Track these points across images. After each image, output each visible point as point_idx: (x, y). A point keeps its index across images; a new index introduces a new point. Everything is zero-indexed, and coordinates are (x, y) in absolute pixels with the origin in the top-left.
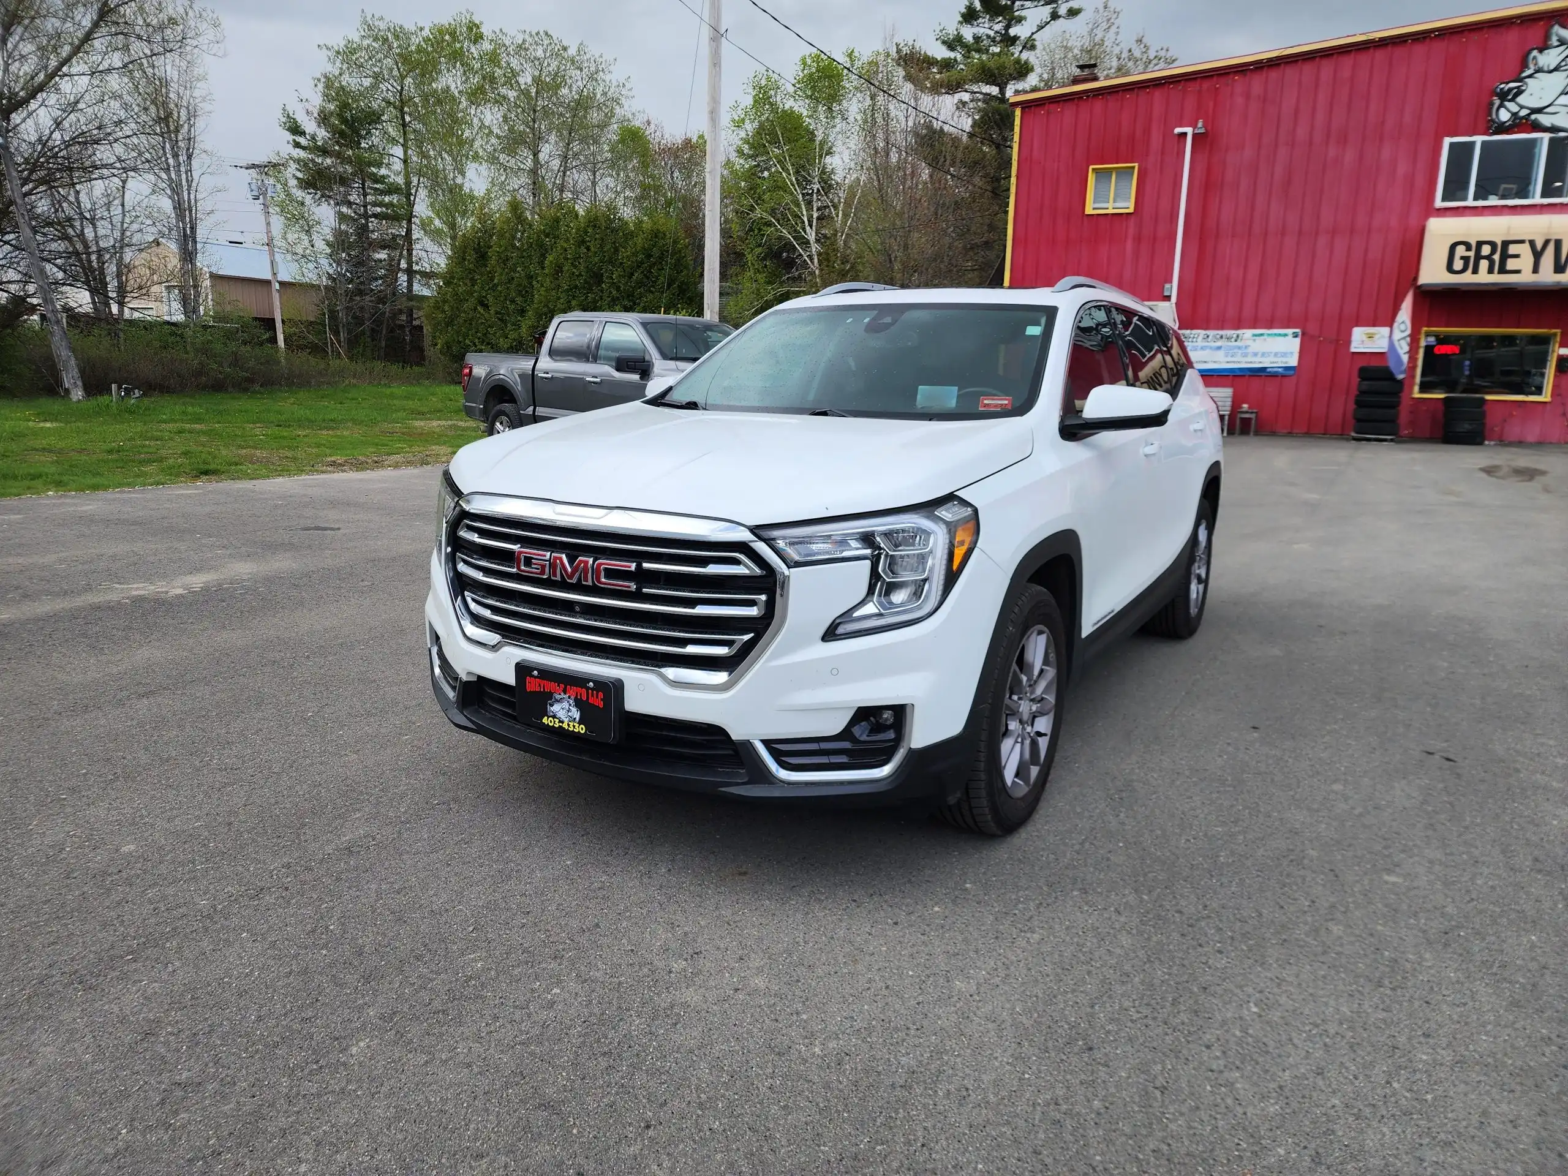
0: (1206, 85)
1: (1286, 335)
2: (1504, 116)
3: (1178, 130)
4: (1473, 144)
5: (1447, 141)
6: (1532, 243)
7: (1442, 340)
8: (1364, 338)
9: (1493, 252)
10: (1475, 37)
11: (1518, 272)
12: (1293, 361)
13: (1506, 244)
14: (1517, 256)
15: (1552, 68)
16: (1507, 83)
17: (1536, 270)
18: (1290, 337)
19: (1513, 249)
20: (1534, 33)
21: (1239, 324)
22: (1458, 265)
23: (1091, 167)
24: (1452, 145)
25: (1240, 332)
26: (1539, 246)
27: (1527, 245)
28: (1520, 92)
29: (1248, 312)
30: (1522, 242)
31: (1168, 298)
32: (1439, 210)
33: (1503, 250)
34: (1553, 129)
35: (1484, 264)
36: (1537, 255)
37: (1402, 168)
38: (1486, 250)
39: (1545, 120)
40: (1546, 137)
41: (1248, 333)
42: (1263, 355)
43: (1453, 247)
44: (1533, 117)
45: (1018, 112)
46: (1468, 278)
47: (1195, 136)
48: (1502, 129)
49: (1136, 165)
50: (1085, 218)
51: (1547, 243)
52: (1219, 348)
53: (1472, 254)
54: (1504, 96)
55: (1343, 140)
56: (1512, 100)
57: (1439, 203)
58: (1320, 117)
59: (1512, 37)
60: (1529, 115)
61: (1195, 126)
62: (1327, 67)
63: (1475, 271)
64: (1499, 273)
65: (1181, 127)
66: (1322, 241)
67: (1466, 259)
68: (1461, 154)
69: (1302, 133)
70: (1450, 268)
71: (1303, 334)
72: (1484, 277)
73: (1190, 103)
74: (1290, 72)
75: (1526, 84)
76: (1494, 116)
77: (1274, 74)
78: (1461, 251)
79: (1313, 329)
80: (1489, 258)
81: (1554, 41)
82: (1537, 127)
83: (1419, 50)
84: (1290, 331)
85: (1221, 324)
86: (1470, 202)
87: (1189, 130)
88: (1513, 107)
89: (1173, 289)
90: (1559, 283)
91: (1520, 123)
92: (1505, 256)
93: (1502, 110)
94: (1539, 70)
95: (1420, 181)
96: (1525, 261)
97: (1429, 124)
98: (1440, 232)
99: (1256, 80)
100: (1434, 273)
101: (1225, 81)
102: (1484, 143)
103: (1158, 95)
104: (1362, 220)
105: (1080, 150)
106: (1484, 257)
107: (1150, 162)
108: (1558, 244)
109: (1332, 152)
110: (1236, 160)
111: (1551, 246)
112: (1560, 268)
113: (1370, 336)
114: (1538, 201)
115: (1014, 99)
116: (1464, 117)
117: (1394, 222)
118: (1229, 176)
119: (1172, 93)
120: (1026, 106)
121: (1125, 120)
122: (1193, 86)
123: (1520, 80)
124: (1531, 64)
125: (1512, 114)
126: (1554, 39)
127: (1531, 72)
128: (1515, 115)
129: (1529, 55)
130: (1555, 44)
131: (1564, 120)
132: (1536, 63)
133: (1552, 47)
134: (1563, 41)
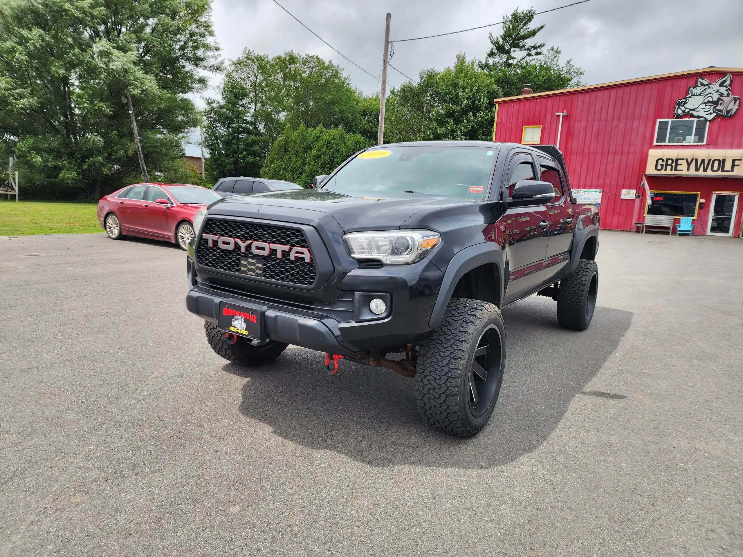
0: (568, 97)
1: (596, 192)
2: (680, 112)
3: (557, 114)
4: (668, 122)
5: (658, 120)
6: (687, 160)
7: (659, 195)
8: (626, 193)
9: (672, 163)
10: (669, 82)
11: (682, 170)
12: (599, 202)
13: (677, 160)
14: (681, 165)
15: (698, 94)
16: (681, 100)
17: (688, 170)
18: (598, 192)
19: (680, 162)
20: (692, 81)
21: (578, 187)
22: (659, 167)
23: (524, 126)
24: (660, 122)
25: (579, 190)
26: (689, 161)
27: (685, 161)
28: (686, 103)
29: (582, 182)
30: (683, 159)
32: (654, 146)
34: (699, 117)
35: (669, 167)
36: (689, 164)
37: (641, 129)
39: (695, 113)
40: (695, 120)
41: (582, 190)
42: (588, 199)
43: (657, 161)
44: (691, 112)
45: (497, 105)
46: (663, 172)
47: (563, 116)
48: (679, 116)
49: (541, 126)
51: (692, 160)
53: (664, 163)
54: (679, 104)
55: (619, 119)
56: (683, 106)
57: (655, 143)
58: (610, 111)
59: (684, 82)
60: (689, 111)
61: (563, 113)
62: (613, 92)
63: (666, 170)
64: (675, 171)
65: (558, 112)
66: (610, 157)
67: (662, 165)
68: (663, 126)
69: (604, 116)
70: (656, 168)
71: (603, 192)
72: (669, 172)
73: (562, 105)
74: (600, 94)
75: (688, 100)
76: (676, 112)
77: (593, 94)
78: (660, 162)
79: (607, 189)
80: (671, 165)
81: (699, 84)
82: (692, 116)
83: (648, 87)
84: (598, 190)
86: (667, 143)
87: (561, 114)
88: (683, 109)
90: (697, 175)
91: (686, 114)
92: (677, 164)
93: (679, 110)
94: (693, 95)
95: (648, 134)
96: (684, 166)
97: (651, 114)
98: (654, 154)
99: (587, 97)
100: (651, 170)
101: (576, 96)
102: (672, 121)
103: (550, 101)
104: (626, 149)
105: (520, 120)
106: (669, 165)
107: (547, 125)
108: (697, 160)
109: (615, 123)
110: (578, 126)
111: (694, 162)
112: (697, 170)
113: (628, 193)
114: (692, 143)
115: (495, 100)
116: (665, 112)
117: (638, 150)
118: (576, 132)
119: (555, 100)
120: (500, 103)
121: (538, 108)
122: (563, 98)
123: (686, 98)
124: (690, 93)
125: (683, 111)
126: (699, 83)
127: (690, 95)
128: (684, 111)
129: (689, 89)
130: (699, 85)
131: (702, 114)
132: (692, 92)
133: (698, 86)
134: (702, 84)
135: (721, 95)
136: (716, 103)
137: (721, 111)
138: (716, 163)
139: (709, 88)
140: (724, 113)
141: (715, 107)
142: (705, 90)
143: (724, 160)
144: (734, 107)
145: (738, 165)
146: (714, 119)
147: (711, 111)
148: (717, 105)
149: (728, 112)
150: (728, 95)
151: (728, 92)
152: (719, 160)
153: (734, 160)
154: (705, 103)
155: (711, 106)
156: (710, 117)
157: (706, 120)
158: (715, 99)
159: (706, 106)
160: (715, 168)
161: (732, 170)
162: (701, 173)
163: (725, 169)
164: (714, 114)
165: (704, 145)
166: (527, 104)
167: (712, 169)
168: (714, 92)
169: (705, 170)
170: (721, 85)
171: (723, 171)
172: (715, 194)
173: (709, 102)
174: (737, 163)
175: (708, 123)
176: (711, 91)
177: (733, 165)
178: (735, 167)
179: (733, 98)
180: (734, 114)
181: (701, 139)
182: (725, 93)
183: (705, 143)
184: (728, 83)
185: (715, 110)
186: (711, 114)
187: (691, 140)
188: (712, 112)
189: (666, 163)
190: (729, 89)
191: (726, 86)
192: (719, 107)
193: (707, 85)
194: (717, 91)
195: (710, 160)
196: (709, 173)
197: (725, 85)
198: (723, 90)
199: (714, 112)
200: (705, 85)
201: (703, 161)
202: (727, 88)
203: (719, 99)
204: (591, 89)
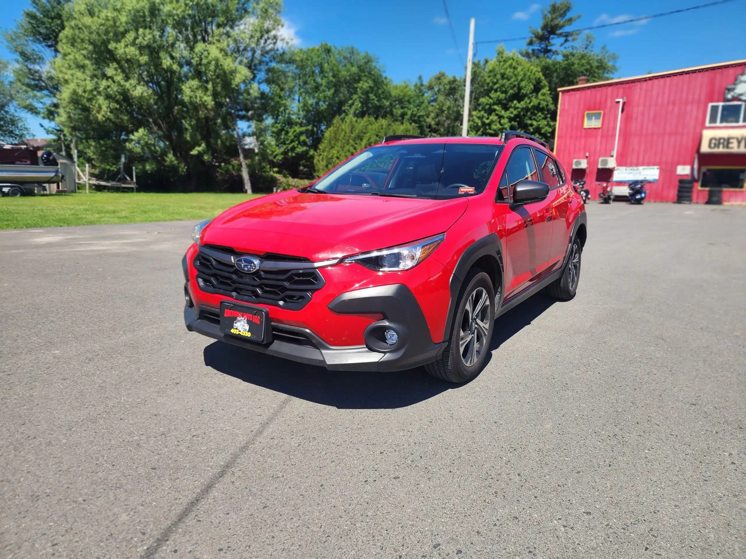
0: (627, 85)
1: (654, 169)
2: (729, 96)
3: (617, 100)
4: (719, 105)
5: (710, 105)
7: (709, 170)
8: (681, 169)
9: (724, 141)
10: (720, 70)
11: (733, 148)
12: (656, 177)
13: (729, 139)
14: (732, 143)
15: (745, 81)
16: (731, 86)
17: (739, 148)
18: (656, 169)
19: (731, 141)
20: (739, 70)
21: (637, 165)
22: (712, 145)
23: (586, 112)
24: (712, 106)
25: (638, 167)
26: (740, 139)
27: (736, 139)
28: (735, 89)
29: (641, 160)
30: (734, 138)
31: (612, 156)
32: (707, 127)
33: (727, 141)
35: (721, 146)
36: (739, 142)
37: (694, 113)
39: (743, 98)
40: (744, 103)
41: (641, 168)
42: (646, 175)
43: (711, 140)
45: (560, 94)
46: (716, 150)
47: (623, 102)
48: (729, 100)
49: (602, 112)
50: (584, 130)
51: (742, 138)
52: (630, 173)
54: (729, 90)
55: (674, 104)
56: (732, 91)
57: (707, 124)
58: (666, 95)
59: (731, 71)
60: (738, 96)
61: (623, 98)
62: (668, 80)
63: (718, 148)
64: (726, 148)
66: (667, 138)
67: (715, 144)
68: (715, 109)
70: (710, 146)
71: (660, 168)
72: (721, 150)
73: (621, 91)
74: (656, 81)
75: (737, 86)
76: (726, 96)
77: (650, 82)
78: (713, 141)
79: (664, 166)
80: (723, 143)
82: (740, 100)
83: (700, 75)
84: (656, 167)
85: (631, 165)
86: (718, 125)
87: (621, 100)
88: (733, 94)
89: (615, 153)
91: (734, 99)
92: (728, 143)
93: (729, 94)
94: (741, 81)
95: (700, 117)
96: (735, 144)
97: (703, 98)
98: (707, 135)
99: (644, 84)
100: (705, 148)
101: (634, 84)
102: (722, 105)
103: (610, 89)
104: (680, 130)
105: (582, 107)
106: (721, 143)
107: (607, 111)
109: (670, 108)
110: (637, 110)
113: (684, 169)
114: (741, 125)
115: (559, 89)
116: (716, 97)
117: (691, 131)
118: (634, 116)
119: (615, 88)
120: (563, 92)
121: (598, 97)
122: (623, 86)
123: (735, 85)
124: (738, 79)
125: (732, 96)
127: (738, 82)
129: (737, 76)
132: (740, 79)
166: (589, 92)
187: (741, 120)
189: (717, 142)
204: (649, 78)
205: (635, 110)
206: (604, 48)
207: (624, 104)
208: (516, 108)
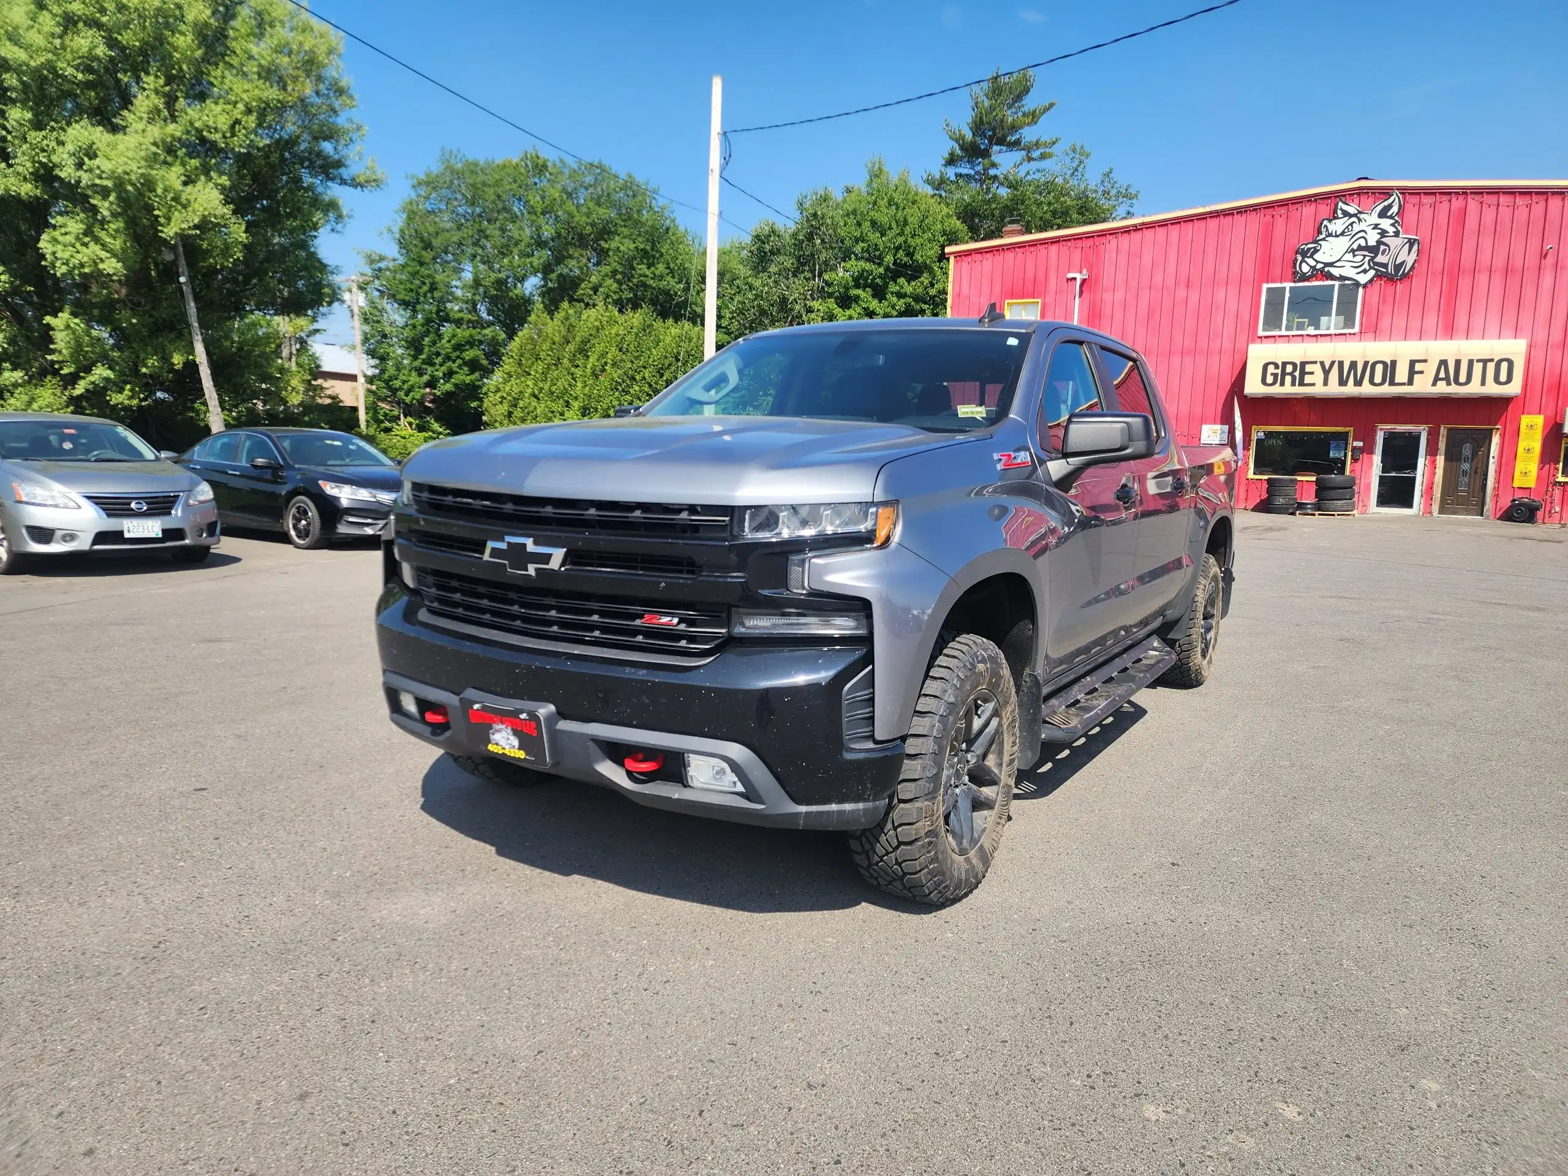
0: (1090, 242)
2: (1305, 268)
3: (1070, 275)
4: (1284, 288)
5: (1265, 286)
6: (1322, 364)
7: (1269, 435)
8: (1210, 433)
9: (1295, 370)
10: (1282, 211)
11: (1313, 385)
13: (1303, 364)
14: (1312, 373)
15: (1338, 233)
16: (1307, 244)
17: (1326, 383)
19: (1308, 368)
20: (1324, 209)
22: (1270, 379)
23: (1007, 301)
24: (1268, 289)
26: (1327, 366)
27: (1319, 365)
28: (1316, 251)
30: (1315, 362)
32: (1260, 337)
33: (1301, 370)
34: (1342, 278)
35: (1288, 379)
36: (1326, 373)
37: (1232, 306)
38: (1289, 369)
39: (1335, 272)
40: (1337, 284)
43: (1265, 367)
44: (1326, 269)
45: (952, 259)
46: (1276, 390)
47: (1080, 280)
48: (1304, 278)
49: (1039, 301)
51: (1333, 363)
53: (1279, 371)
54: (1304, 254)
55: (1188, 285)
56: (1311, 257)
57: (1260, 332)
58: (1171, 268)
59: (1308, 210)
60: (1323, 268)
61: (1081, 272)
62: (1174, 231)
63: (1282, 384)
64: (1300, 386)
65: (1071, 272)
66: (1176, 361)
67: (1275, 375)
68: (1275, 297)
69: (1158, 279)
70: (1264, 382)
72: (1288, 389)
73: (1077, 256)
74: (1149, 234)
75: (1321, 245)
76: (1298, 268)
77: (1136, 236)
78: (1271, 369)
80: (1291, 374)
82: (1331, 277)
83: (1240, 220)
86: (1283, 332)
87: (1077, 276)
88: (1313, 263)
90: (1343, 394)
91: (1317, 274)
92: (1303, 373)
93: (1304, 264)
94: (1330, 235)
95: (1246, 315)
96: (1318, 377)
97: (1249, 274)
98: (1258, 355)
99: (1124, 240)
100: (1253, 386)
101: (1104, 240)
102: (1291, 288)
103: (1054, 249)
104: (1203, 343)
105: (997, 288)
106: (1288, 374)
107: (1049, 299)
108: (1341, 364)
109: (1181, 293)
110: (1110, 299)
111: (1336, 365)
112: (1343, 382)
113: (1214, 432)
114: (1332, 331)
115: (949, 250)
116: (1277, 270)
117: (1227, 345)
118: (1107, 311)
119: (1064, 248)
120: (959, 255)
121: (1030, 265)
122: (1079, 243)
123: (1316, 242)
124: (1323, 230)
125: (1311, 267)
126: (1339, 212)
127: (1321, 237)
128: (1313, 268)
129: (1321, 224)
130: (1340, 215)
131: (1349, 272)
132: (1327, 230)
133: (1338, 218)
134: (1346, 214)
135: (1383, 233)
136: (1374, 250)
137: (1385, 266)
138: (1379, 368)
139: (1360, 220)
140: (1391, 269)
141: (1373, 258)
142: (1351, 224)
143: (1394, 363)
144: (1408, 258)
145: (1422, 372)
146: (1371, 281)
147: (1366, 266)
148: (1376, 256)
149: (1398, 267)
150: (1397, 234)
151: (1396, 228)
152: (1384, 363)
153: (1412, 363)
154: (1353, 251)
155: (1365, 256)
156: (1363, 279)
157: (1357, 284)
158: (1372, 242)
159: (1354, 256)
160: (1378, 379)
161: (1410, 382)
162: (1350, 390)
163: (1397, 381)
164: (1372, 273)
165: (1354, 334)
166: (1010, 255)
167: (1372, 382)
168: (1369, 230)
169: (1358, 383)
170: (1383, 214)
171: (1392, 383)
172: (1381, 429)
173: (1360, 248)
174: (1418, 367)
175: (1361, 290)
176: (1363, 226)
177: (1412, 372)
178: (1416, 376)
179: (1406, 240)
180: (1409, 272)
181: (1349, 322)
182: (1391, 230)
183: (1357, 329)
184: (1395, 209)
185: (1374, 264)
186: (1365, 271)
187: (1331, 322)
188: (1368, 268)
189: (1282, 371)
190: (1397, 222)
191: (1391, 217)
192: (1380, 259)
193: (1355, 215)
194: (1376, 227)
195: (1366, 363)
196: (1367, 389)
197: (1389, 214)
198: (1386, 224)
199: (1371, 268)
200: (1351, 216)
201: (1353, 365)
202: (1393, 221)
203: (1379, 243)
204: (1133, 226)
205: (1108, 297)
206: (1108, 175)
207: (1084, 281)
208: (900, 295)
